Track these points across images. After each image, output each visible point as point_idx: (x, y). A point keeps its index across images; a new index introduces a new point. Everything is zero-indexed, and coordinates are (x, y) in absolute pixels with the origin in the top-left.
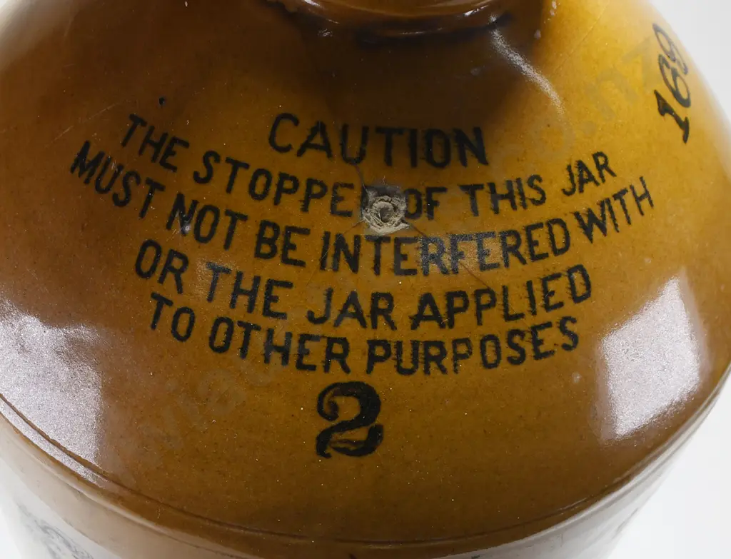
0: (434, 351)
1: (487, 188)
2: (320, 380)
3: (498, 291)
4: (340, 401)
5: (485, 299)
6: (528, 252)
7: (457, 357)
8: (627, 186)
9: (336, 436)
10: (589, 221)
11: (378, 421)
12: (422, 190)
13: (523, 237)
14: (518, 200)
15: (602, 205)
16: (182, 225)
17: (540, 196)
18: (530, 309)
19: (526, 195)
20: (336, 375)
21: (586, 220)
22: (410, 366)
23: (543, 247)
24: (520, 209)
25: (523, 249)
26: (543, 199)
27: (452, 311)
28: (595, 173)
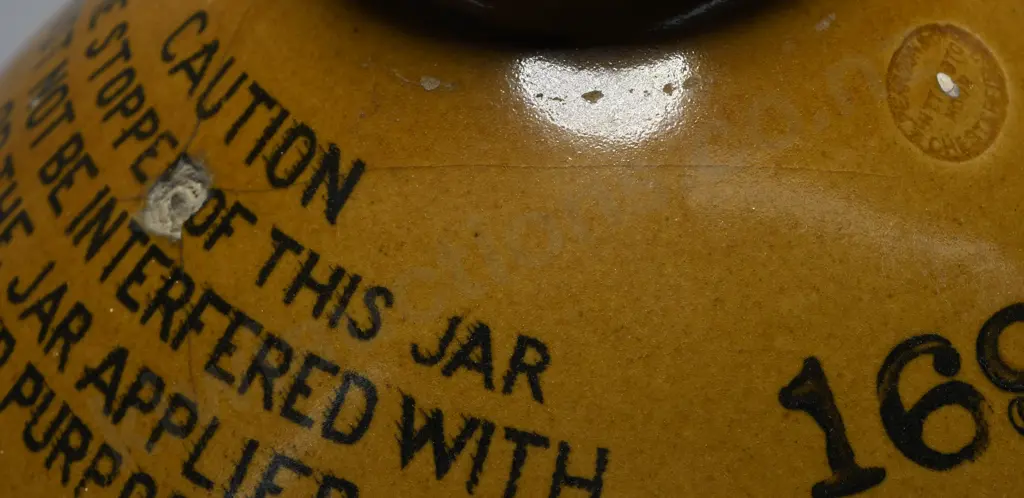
0: (75, 440)
1: (304, 257)
3: (204, 420)
5: (180, 417)
6: (285, 395)
7: (92, 474)
8: (555, 437)
10: (423, 431)
12: (230, 202)
13: (295, 367)
14: (330, 306)
15: (471, 424)
17: (369, 326)
18: (227, 485)
19: (349, 309)
21: (419, 423)
22: (40, 437)
23: (315, 407)
24: (323, 321)
25: (281, 385)
26: (370, 334)
27: (131, 399)
28: (501, 365)
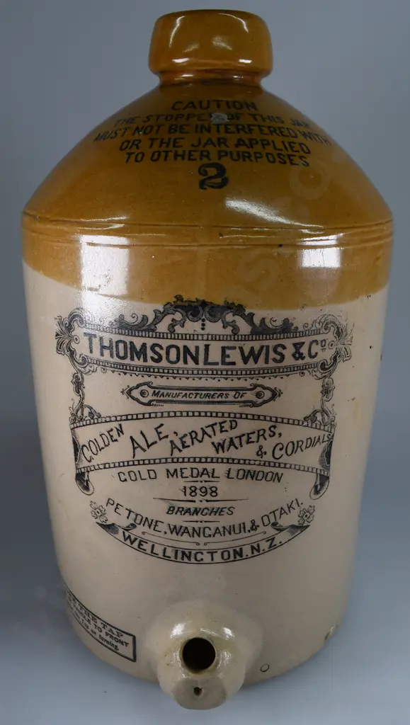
0: (247, 155)
2: (199, 163)
4: (208, 169)
7: (257, 157)
9: (208, 181)
11: (226, 175)
16: (139, 132)
20: (205, 161)
22: (236, 158)
27: (251, 144)
